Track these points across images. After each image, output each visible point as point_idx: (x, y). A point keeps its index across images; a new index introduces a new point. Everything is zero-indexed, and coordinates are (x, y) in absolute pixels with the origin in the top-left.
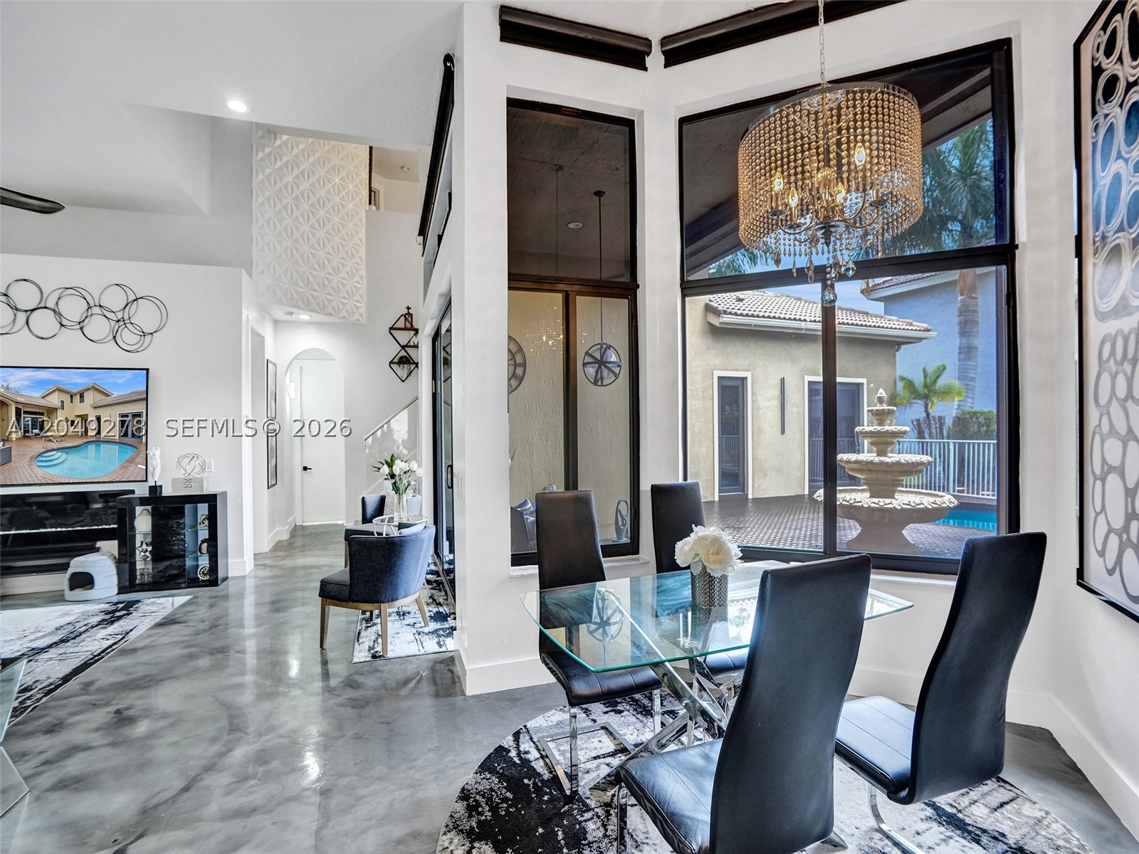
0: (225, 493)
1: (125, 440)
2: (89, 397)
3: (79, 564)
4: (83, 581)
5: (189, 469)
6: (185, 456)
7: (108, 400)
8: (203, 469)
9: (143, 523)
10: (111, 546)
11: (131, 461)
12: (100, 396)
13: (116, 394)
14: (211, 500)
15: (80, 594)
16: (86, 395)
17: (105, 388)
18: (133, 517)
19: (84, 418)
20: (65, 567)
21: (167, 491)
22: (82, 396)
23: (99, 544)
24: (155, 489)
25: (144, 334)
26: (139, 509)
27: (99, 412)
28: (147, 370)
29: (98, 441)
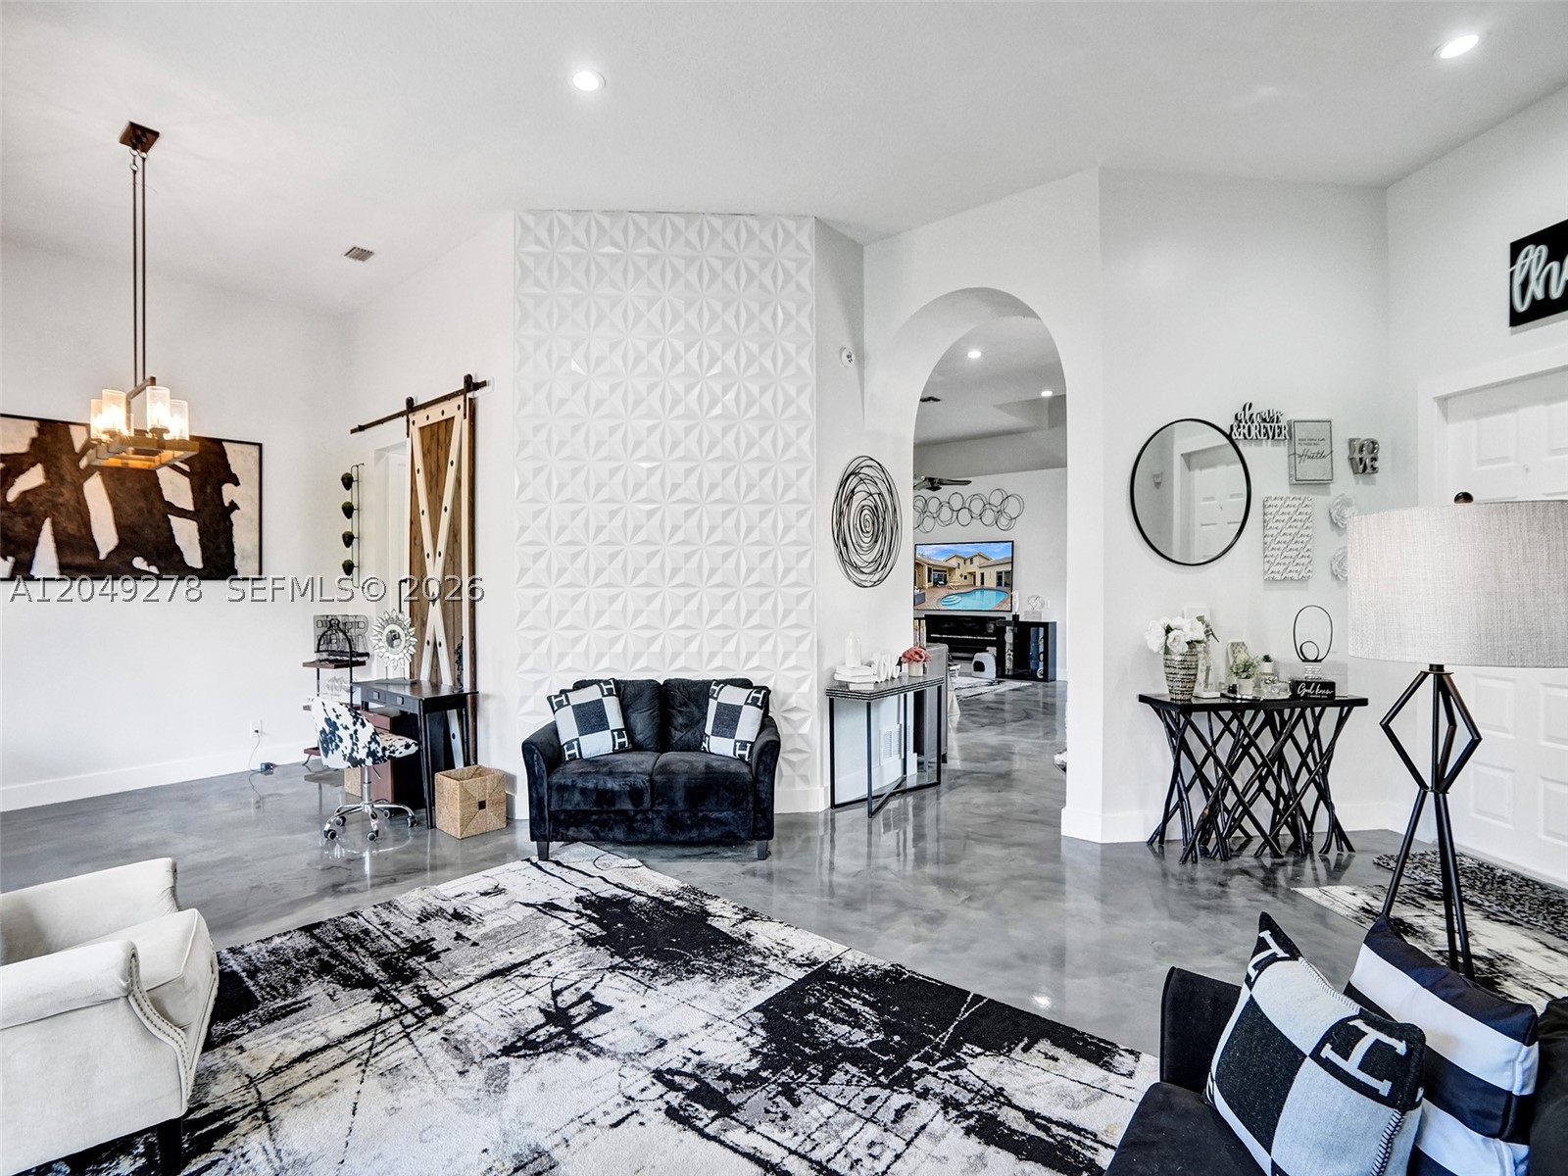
0: (1055, 623)
1: (999, 588)
2: (976, 561)
3: (979, 657)
4: (979, 667)
5: (1034, 604)
6: (1033, 596)
7: (989, 563)
8: (1042, 605)
9: (1009, 637)
10: (993, 650)
11: (1004, 601)
12: (983, 560)
13: (994, 559)
14: (1045, 625)
15: (978, 673)
16: (975, 560)
17: (987, 555)
18: (1005, 632)
19: (973, 574)
20: (972, 659)
21: (1022, 619)
22: (971, 560)
23: (988, 648)
24: (1016, 617)
25: (1012, 519)
26: (1008, 628)
27: (983, 570)
28: (1013, 542)
29: (982, 589)
